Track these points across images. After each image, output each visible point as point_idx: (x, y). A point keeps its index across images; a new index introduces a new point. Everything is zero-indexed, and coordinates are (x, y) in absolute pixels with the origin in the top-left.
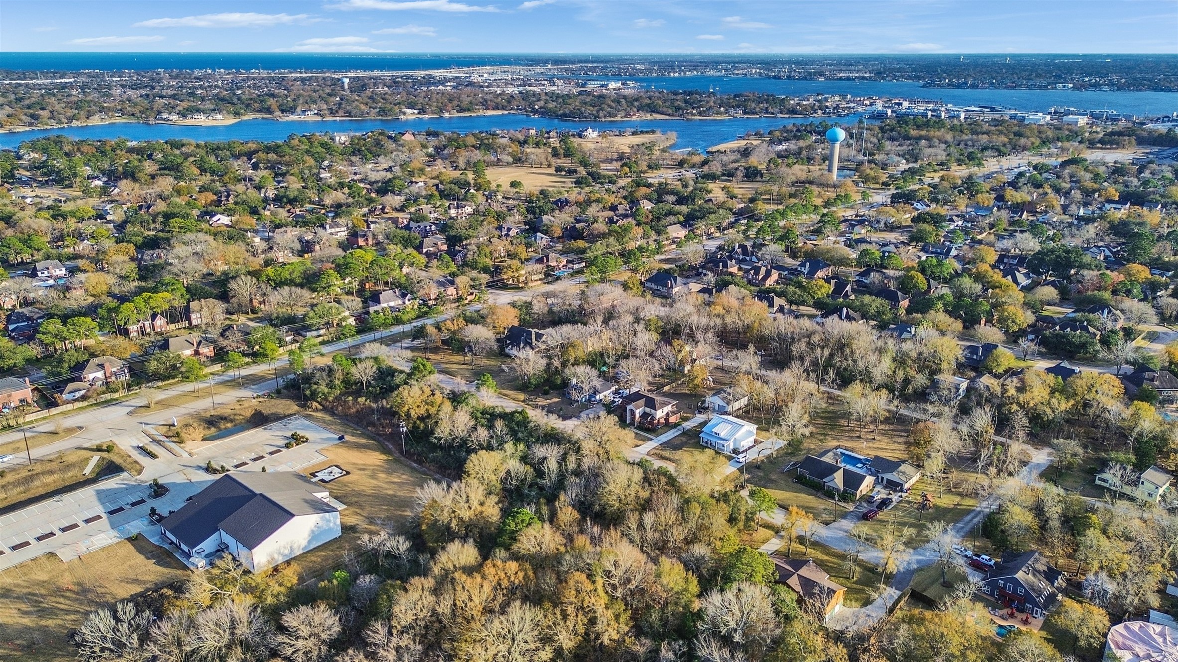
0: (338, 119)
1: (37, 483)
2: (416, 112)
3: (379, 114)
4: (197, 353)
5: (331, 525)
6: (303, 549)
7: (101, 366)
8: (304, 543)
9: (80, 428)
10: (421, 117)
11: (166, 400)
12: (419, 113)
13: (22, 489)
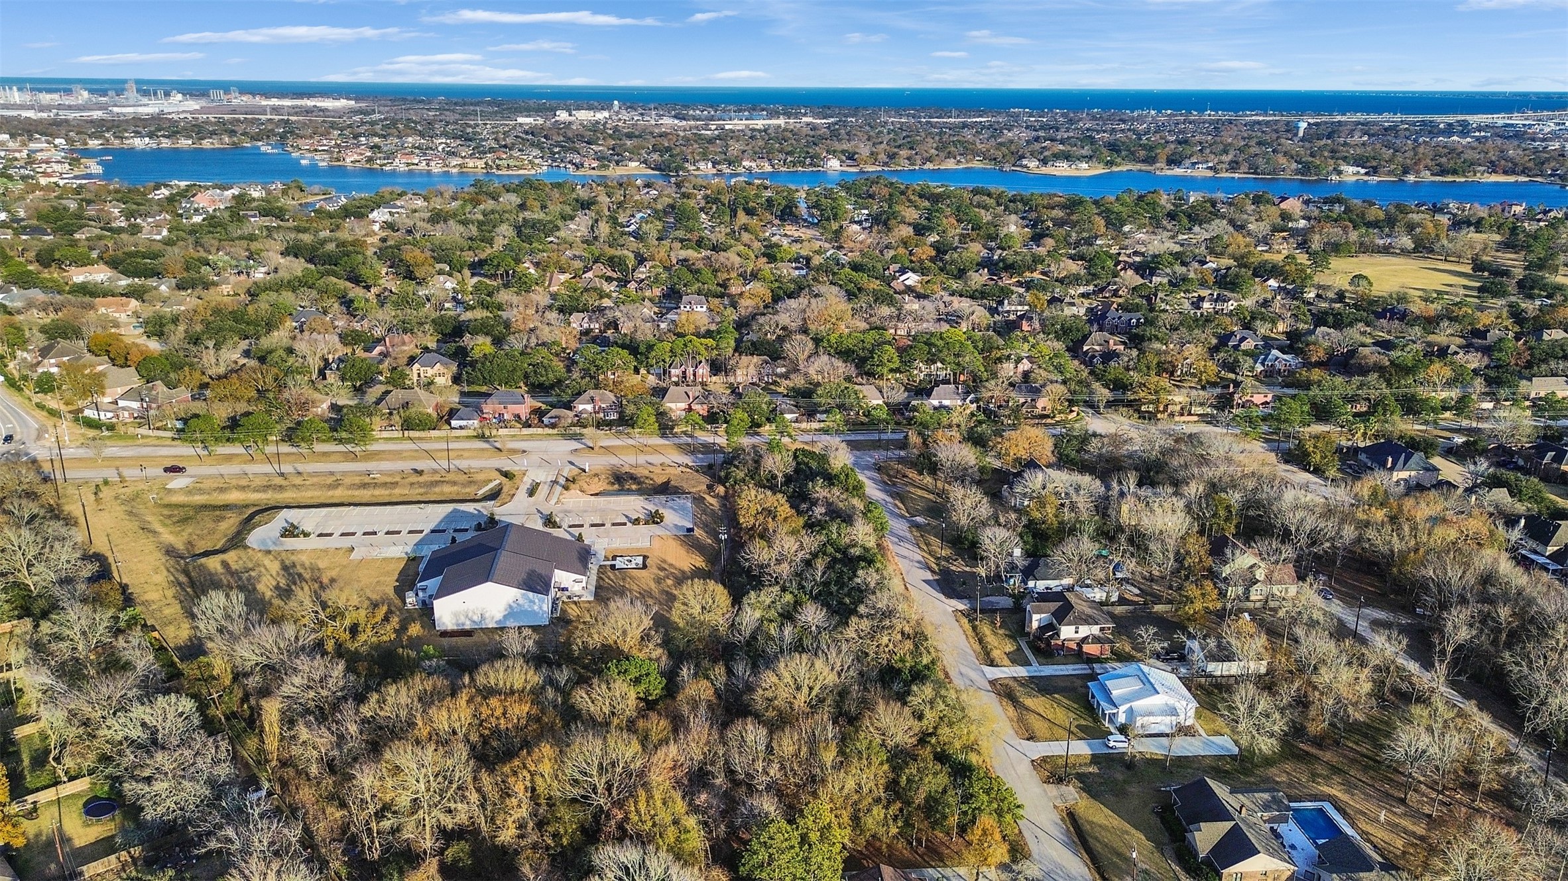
0: (1237, 175)
1: (437, 490)
2: (1363, 171)
3: (1298, 172)
4: (690, 409)
5: (536, 608)
6: (497, 622)
7: (592, 400)
8: (499, 616)
9: (524, 451)
10: (1366, 178)
11: (612, 447)
12: (1366, 174)
13: (422, 490)
